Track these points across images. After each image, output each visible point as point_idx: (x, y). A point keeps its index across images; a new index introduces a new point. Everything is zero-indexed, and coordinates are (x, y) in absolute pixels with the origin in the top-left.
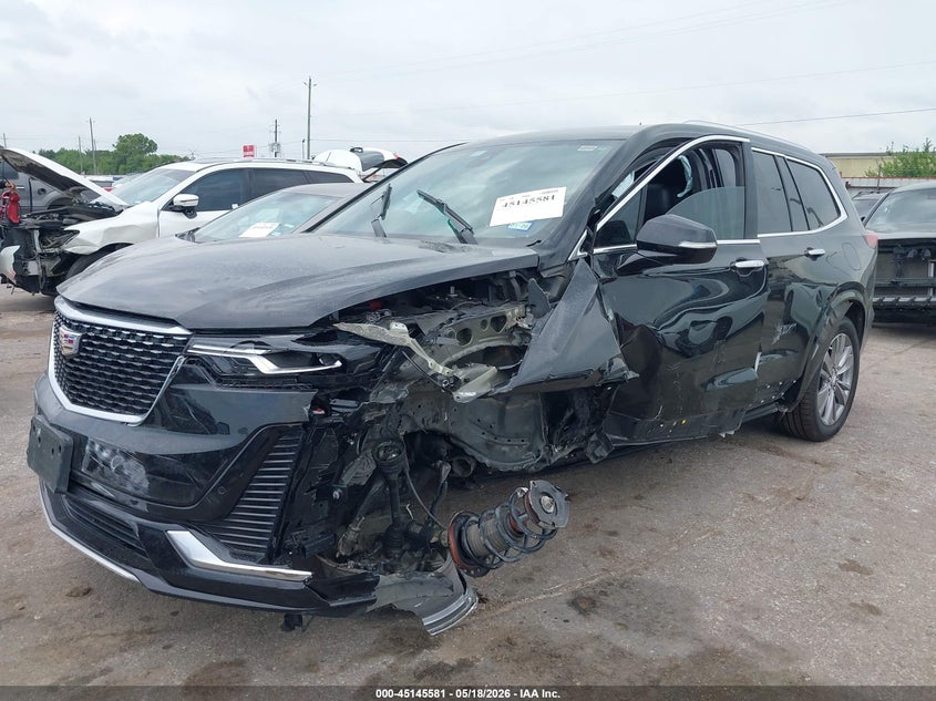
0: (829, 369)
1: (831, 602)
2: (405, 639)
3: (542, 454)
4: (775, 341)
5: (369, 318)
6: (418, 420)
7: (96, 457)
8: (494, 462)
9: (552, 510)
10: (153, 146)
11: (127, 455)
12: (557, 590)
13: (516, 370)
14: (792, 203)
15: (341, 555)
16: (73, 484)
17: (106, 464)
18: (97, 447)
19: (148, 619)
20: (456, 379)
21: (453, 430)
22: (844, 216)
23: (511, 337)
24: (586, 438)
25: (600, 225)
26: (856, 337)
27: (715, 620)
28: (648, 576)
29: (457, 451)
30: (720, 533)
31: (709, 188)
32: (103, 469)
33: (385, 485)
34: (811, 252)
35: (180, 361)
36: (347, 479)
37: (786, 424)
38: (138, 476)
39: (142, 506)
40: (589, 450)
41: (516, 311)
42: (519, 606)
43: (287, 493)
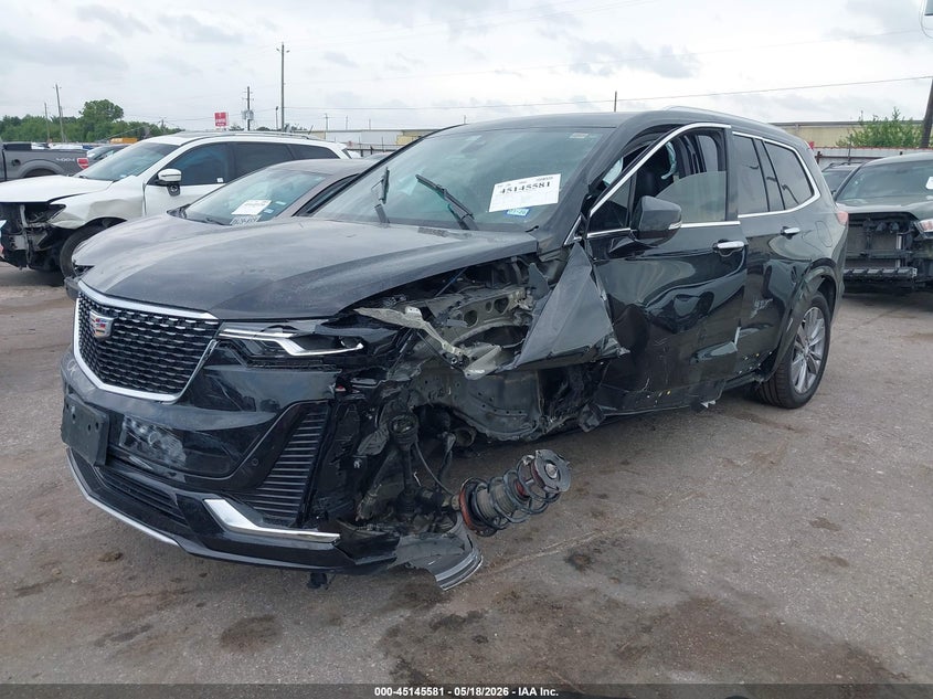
0: (803, 340)
1: (802, 555)
2: (419, 594)
3: (538, 424)
4: (753, 316)
5: (386, 303)
6: (425, 394)
7: (133, 433)
8: (494, 432)
9: (555, 476)
10: (118, 112)
11: (164, 432)
12: (555, 548)
13: (519, 348)
14: (768, 182)
15: (360, 519)
16: (111, 457)
17: (143, 439)
18: (134, 424)
19: (179, 580)
20: (465, 357)
21: (456, 404)
22: (817, 195)
23: (513, 318)
24: (579, 409)
25: (593, 211)
26: (827, 309)
27: (700, 573)
28: (637, 535)
29: (459, 423)
30: (702, 495)
31: (692, 173)
32: (140, 444)
33: (398, 454)
34: (787, 231)
35: (213, 345)
36: (362, 450)
37: (762, 392)
38: (175, 450)
39: (180, 477)
40: (581, 420)
41: (517, 293)
42: (521, 564)
43: (315, 464)
